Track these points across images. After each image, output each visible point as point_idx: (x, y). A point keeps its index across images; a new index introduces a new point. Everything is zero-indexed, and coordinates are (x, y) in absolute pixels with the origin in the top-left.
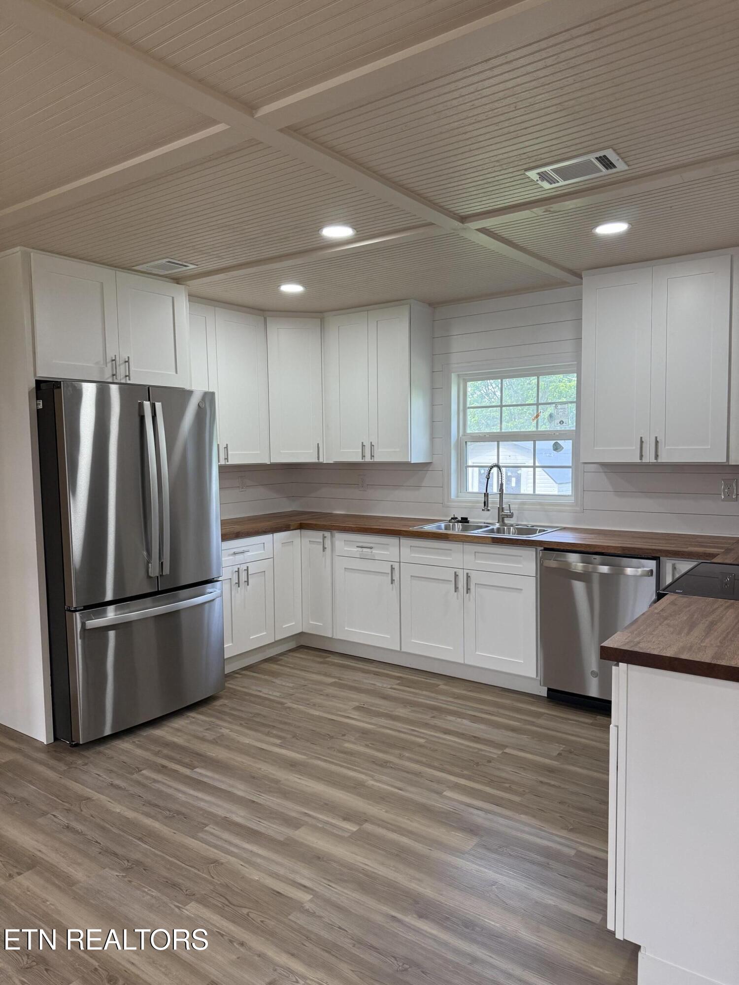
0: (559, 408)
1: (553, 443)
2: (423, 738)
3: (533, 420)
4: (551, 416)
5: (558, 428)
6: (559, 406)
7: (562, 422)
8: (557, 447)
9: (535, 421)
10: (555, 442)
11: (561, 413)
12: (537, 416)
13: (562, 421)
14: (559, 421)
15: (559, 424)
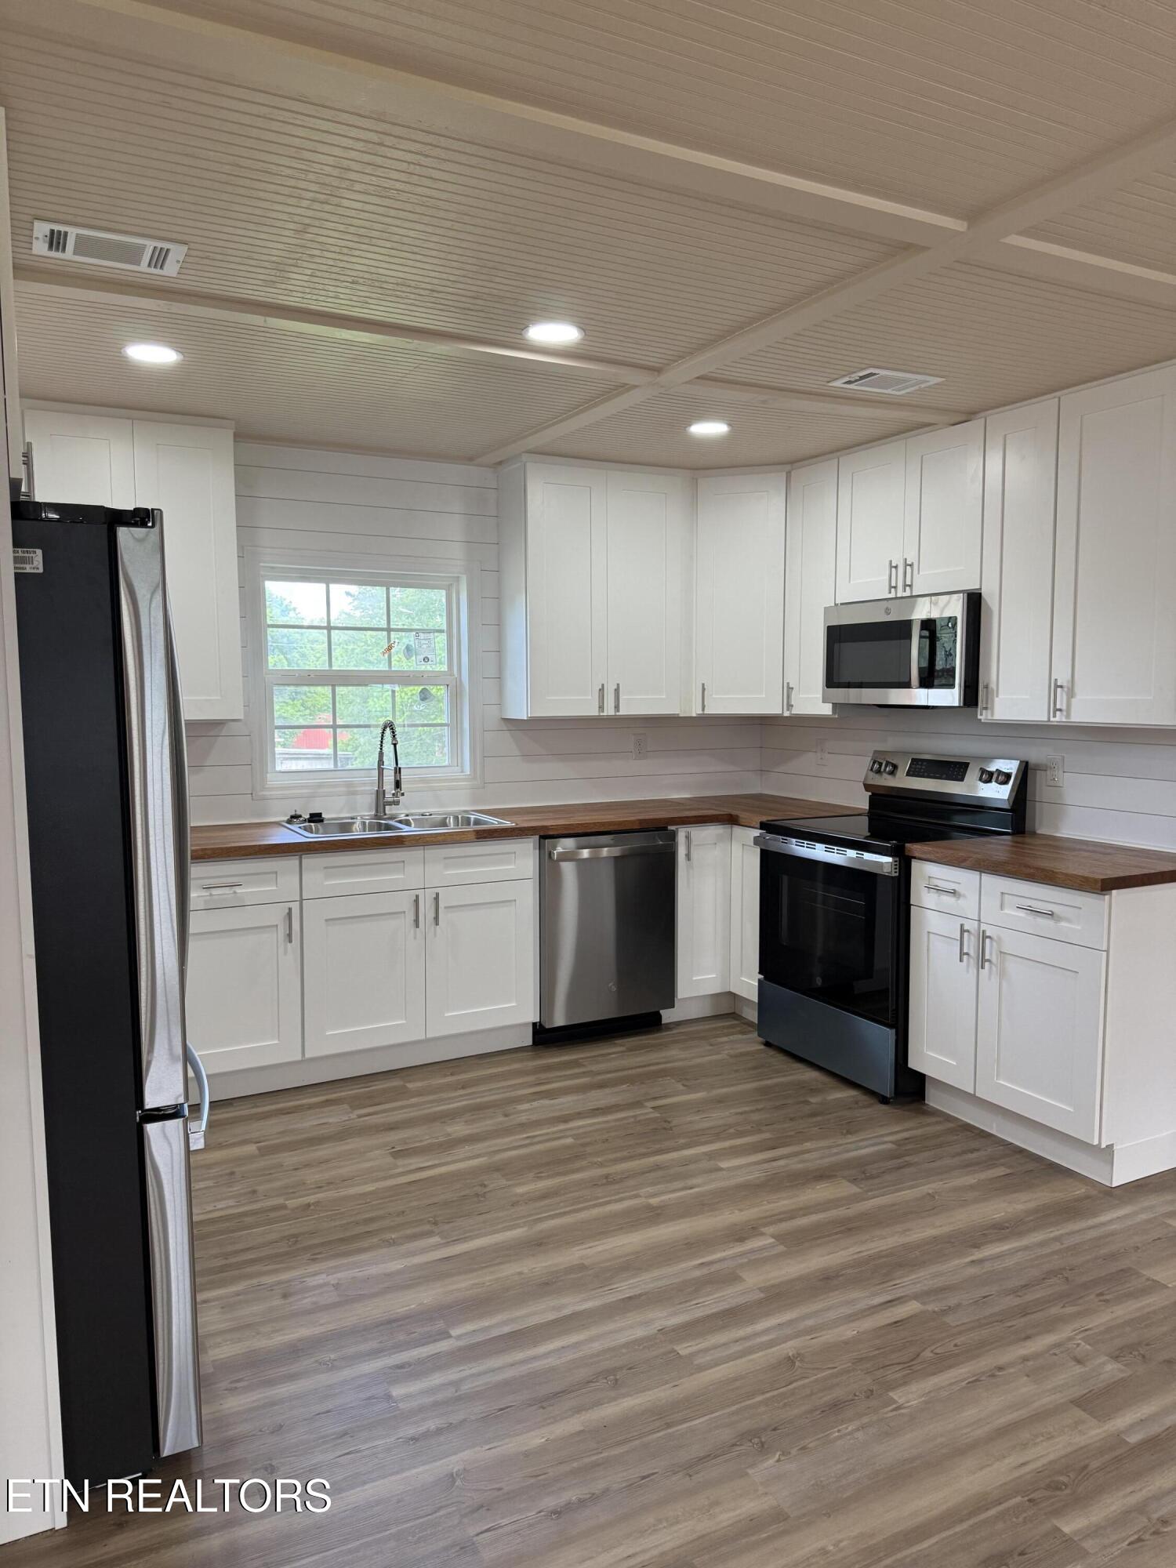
0: (422, 638)
1: (420, 690)
2: (567, 1137)
3: (384, 653)
4: (408, 648)
5: (423, 668)
6: (422, 636)
7: (426, 659)
8: (424, 696)
9: (386, 655)
10: (423, 689)
11: (425, 646)
12: (390, 648)
13: (427, 657)
14: (422, 657)
15: (423, 662)
